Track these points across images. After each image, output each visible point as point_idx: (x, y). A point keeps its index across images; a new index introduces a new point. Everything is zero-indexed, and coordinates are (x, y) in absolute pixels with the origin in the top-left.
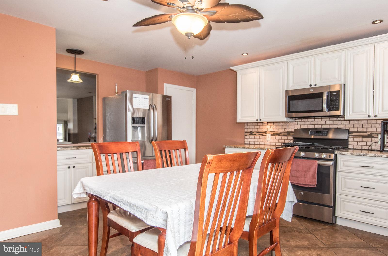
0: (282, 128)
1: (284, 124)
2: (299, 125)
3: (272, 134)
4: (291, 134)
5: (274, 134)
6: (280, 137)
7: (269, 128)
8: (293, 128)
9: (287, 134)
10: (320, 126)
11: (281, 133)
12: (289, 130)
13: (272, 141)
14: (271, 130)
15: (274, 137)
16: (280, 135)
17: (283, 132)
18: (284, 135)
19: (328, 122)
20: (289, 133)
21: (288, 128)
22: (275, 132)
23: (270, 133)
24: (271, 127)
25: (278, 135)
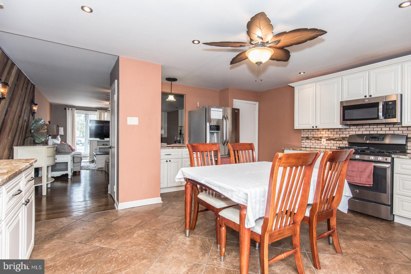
0: (337, 134)
1: (339, 131)
2: (354, 131)
3: (328, 139)
4: (346, 139)
5: (329, 139)
6: (335, 142)
7: (325, 134)
8: (348, 134)
9: (342, 139)
10: (376, 132)
11: (336, 138)
12: (344, 136)
13: (327, 144)
14: (327, 135)
15: (329, 142)
16: (335, 140)
17: (338, 137)
18: (338, 140)
19: (384, 129)
20: (343, 139)
21: (343, 134)
22: (330, 137)
23: (326, 138)
24: (326, 133)
25: (334, 140)
